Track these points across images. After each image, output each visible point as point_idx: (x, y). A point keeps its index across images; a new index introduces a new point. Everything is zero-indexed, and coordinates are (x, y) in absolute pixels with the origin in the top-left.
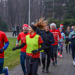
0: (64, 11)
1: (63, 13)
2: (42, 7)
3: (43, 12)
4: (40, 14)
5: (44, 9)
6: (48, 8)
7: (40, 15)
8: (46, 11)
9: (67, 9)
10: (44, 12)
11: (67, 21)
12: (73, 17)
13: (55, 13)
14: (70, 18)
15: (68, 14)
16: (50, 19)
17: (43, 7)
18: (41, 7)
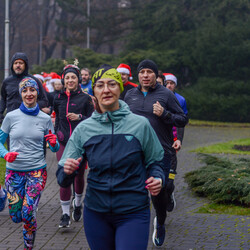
0: (123, 25)
1: (121, 31)
2: (51, 13)
3: (56, 28)
4: (45, 33)
5: (57, 17)
6: (70, 15)
7: (43, 39)
8: (62, 23)
9: (133, 19)
10: (59, 29)
11: (134, 57)
12: (153, 43)
13: (94, 31)
14: (144, 47)
15: (137, 36)
16: (78, 50)
17: (55, 11)
18: (48, 13)
